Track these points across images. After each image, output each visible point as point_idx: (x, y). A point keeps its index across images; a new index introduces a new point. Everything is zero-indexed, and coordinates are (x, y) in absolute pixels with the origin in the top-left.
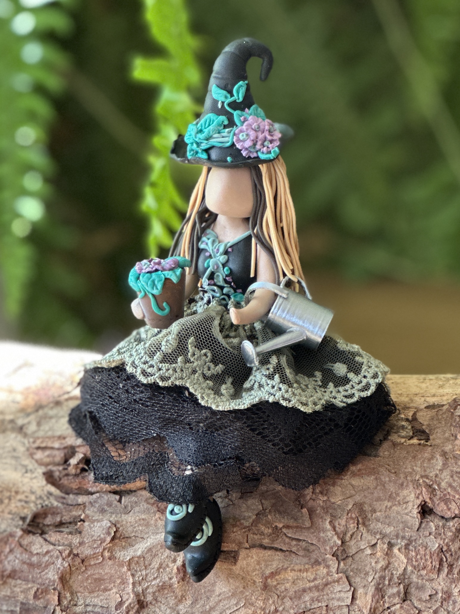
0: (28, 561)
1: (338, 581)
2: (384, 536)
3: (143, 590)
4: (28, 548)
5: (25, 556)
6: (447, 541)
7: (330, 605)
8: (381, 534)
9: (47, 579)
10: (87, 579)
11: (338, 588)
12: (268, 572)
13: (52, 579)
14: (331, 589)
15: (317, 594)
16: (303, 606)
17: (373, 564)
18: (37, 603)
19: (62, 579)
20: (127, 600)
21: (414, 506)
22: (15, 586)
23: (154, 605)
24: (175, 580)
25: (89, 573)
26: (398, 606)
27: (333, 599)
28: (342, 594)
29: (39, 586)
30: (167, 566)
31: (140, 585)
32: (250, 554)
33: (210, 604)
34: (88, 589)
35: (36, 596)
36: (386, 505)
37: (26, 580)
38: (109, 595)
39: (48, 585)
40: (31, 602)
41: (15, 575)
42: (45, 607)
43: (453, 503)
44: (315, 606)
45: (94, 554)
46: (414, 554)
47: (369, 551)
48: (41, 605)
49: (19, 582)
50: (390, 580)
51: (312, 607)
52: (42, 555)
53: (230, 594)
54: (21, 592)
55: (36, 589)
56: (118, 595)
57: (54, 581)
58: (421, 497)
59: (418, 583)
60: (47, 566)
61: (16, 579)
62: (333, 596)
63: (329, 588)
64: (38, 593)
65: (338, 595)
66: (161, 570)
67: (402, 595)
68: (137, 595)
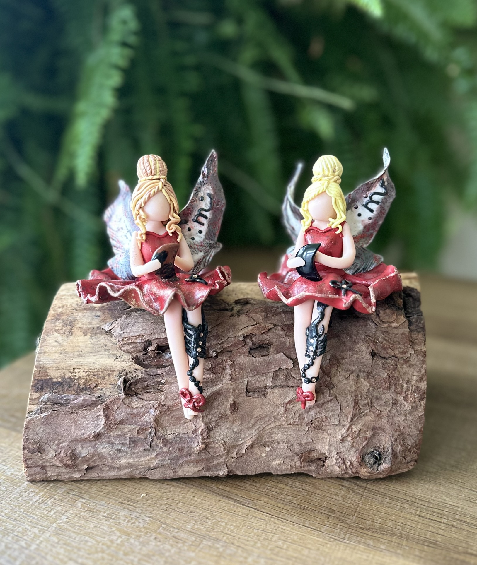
0: (131, 413)
1: (331, 401)
2: (352, 372)
3: (209, 420)
4: (129, 405)
5: (129, 410)
6: (391, 371)
7: (327, 415)
8: (350, 371)
9: (145, 422)
10: (172, 418)
11: (330, 405)
12: (287, 400)
13: (149, 421)
14: (327, 406)
15: (318, 409)
16: (311, 417)
17: (349, 389)
18: (140, 436)
19: (156, 420)
20: (200, 427)
21: (366, 353)
22: (123, 429)
23: (217, 428)
24: (228, 412)
25: (172, 414)
26: (368, 410)
27: (328, 411)
28: (334, 408)
29: (140, 427)
30: (223, 404)
31: (207, 418)
32: (275, 392)
33: (252, 423)
34: (172, 424)
35: (138, 432)
36: (348, 354)
37: (131, 424)
38: (187, 426)
39: (147, 425)
40: (136, 437)
41: (123, 422)
42: (146, 438)
43: (389, 349)
44: (318, 417)
45: (175, 403)
46: (373, 380)
47: (345, 382)
48: (143, 438)
49: (126, 426)
50: (361, 397)
51: (316, 417)
52: (140, 408)
53: (264, 415)
54: (128, 431)
55: (138, 428)
56: (193, 425)
57: (150, 423)
58: (369, 348)
59: (377, 396)
60: (144, 415)
61: (124, 424)
62: (328, 409)
63: (325, 406)
64: (140, 431)
65: (331, 409)
66: (219, 407)
67: (370, 404)
68: (206, 424)
